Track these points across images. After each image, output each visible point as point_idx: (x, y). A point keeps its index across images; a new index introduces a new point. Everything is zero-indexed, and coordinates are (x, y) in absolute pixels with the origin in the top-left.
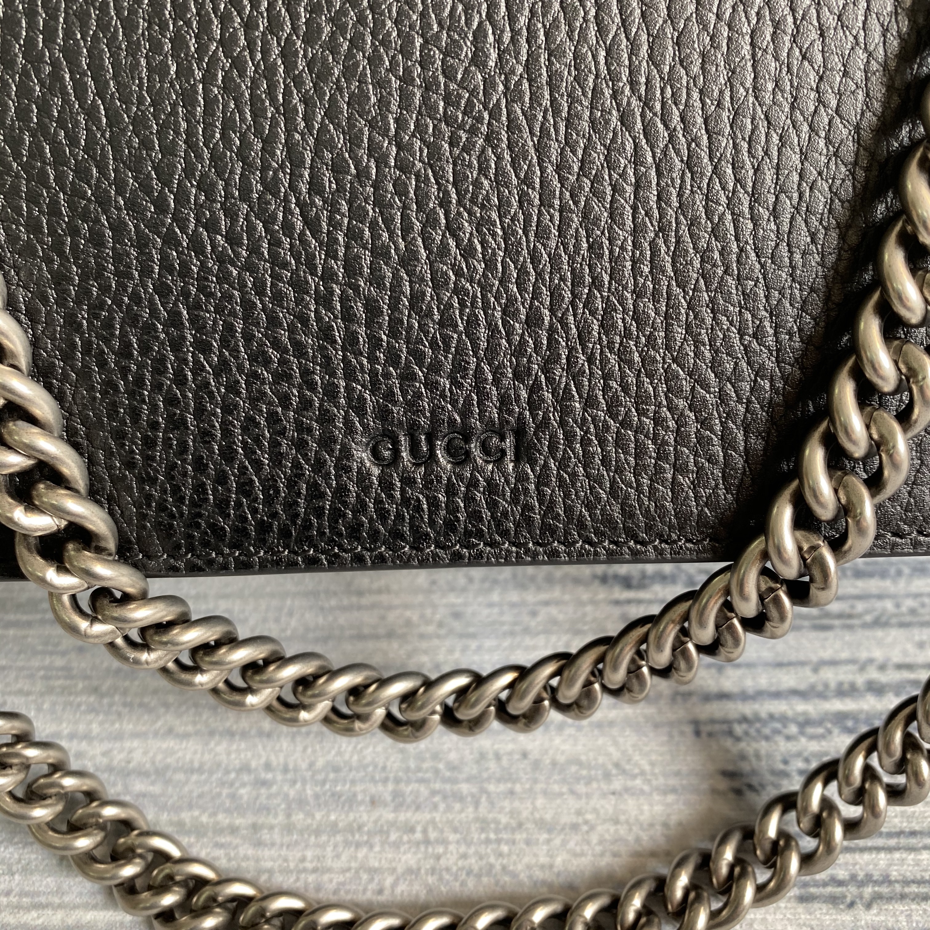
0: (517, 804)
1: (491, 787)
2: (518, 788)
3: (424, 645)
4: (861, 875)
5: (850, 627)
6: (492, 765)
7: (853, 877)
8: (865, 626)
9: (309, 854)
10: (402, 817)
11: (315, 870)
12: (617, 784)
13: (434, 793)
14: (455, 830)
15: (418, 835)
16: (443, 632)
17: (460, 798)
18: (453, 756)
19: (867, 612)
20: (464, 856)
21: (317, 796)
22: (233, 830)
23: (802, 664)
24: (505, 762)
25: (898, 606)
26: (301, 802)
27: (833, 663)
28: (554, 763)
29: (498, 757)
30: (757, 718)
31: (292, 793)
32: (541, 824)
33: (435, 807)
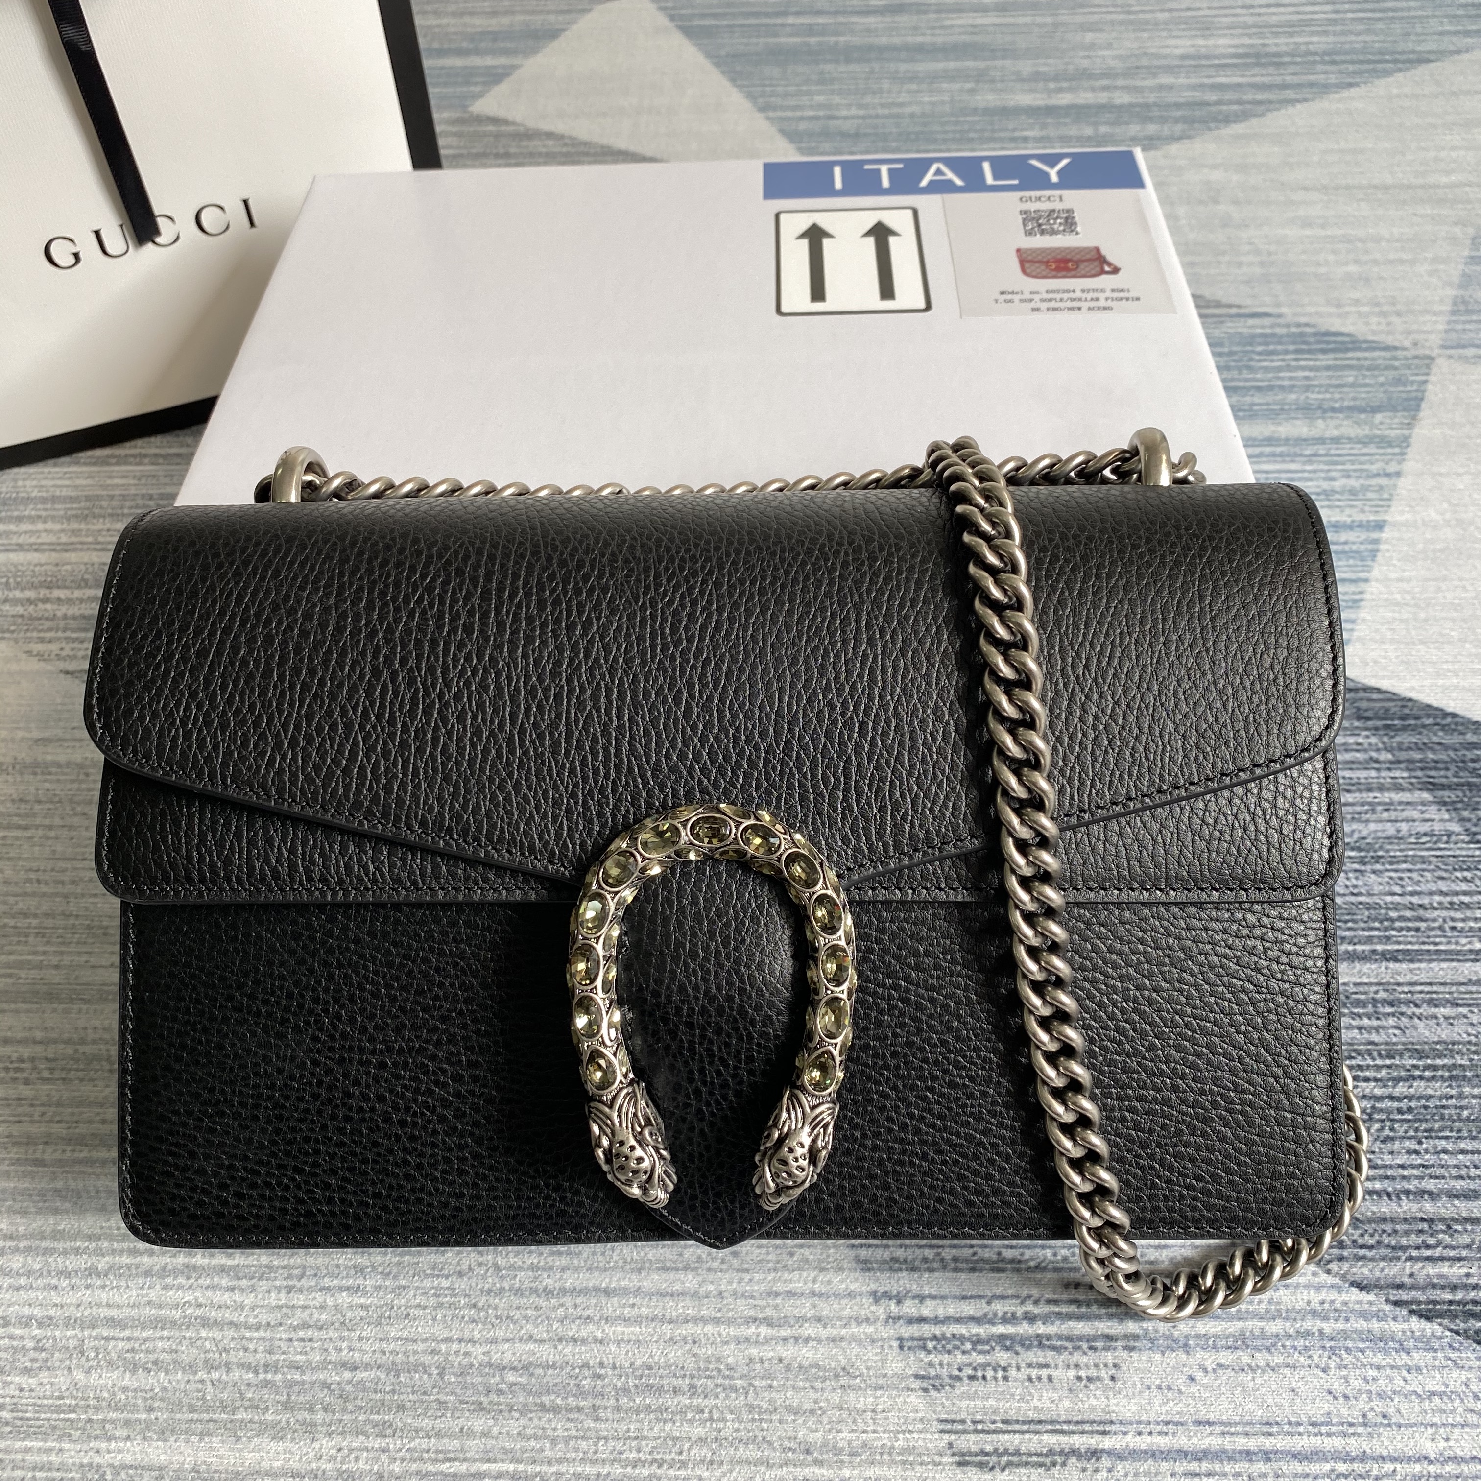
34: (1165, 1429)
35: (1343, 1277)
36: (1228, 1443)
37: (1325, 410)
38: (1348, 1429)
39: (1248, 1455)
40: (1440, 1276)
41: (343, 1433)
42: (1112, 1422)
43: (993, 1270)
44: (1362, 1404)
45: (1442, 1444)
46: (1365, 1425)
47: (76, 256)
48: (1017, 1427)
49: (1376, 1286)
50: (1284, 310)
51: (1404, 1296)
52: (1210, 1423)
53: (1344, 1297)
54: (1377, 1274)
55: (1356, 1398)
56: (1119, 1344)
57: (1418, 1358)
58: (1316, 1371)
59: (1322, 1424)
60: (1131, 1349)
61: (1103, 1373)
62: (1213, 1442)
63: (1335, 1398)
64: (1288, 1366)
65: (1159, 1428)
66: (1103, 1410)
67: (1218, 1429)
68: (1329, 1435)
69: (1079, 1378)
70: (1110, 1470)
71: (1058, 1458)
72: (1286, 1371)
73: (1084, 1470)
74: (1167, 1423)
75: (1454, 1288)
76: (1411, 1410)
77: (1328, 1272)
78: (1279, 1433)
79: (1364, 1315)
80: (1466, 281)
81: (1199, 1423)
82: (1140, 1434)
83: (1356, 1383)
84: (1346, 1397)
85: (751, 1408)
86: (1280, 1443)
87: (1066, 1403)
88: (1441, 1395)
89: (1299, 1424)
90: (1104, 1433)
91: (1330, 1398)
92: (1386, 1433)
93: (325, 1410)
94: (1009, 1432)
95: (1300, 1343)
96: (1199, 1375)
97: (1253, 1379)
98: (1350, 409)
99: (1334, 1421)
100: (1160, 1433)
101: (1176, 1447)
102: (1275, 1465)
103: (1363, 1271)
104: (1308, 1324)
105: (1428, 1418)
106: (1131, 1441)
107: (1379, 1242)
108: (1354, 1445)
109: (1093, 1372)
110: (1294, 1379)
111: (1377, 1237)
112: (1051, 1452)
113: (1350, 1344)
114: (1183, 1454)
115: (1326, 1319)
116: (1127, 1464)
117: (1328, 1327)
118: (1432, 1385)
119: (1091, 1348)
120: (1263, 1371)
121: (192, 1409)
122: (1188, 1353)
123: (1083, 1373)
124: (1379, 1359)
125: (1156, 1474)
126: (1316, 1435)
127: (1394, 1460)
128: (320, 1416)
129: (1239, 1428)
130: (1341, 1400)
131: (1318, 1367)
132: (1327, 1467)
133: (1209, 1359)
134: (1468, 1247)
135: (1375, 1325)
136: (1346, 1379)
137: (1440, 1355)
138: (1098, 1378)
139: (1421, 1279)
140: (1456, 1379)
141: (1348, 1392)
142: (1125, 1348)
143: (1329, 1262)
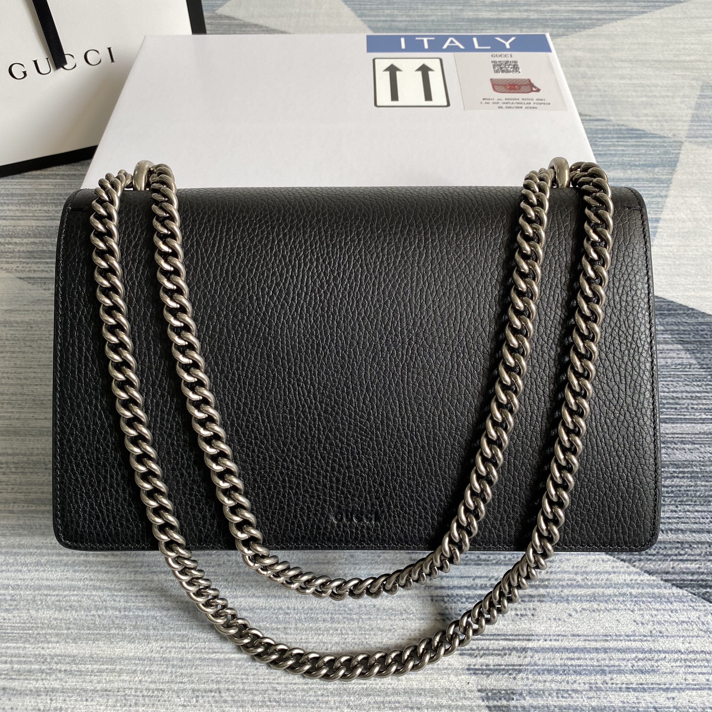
0: (371, 622)
1: (363, 617)
2: (372, 617)
3: (341, 567)
4: (480, 648)
5: (487, 565)
6: (364, 609)
7: (478, 648)
8: (492, 564)
9: (303, 637)
10: (334, 626)
11: (305, 642)
12: (404, 617)
13: (344, 618)
14: (351, 630)
15: (339, 632)
16: (347, 562)
17: (353, 620)
18: (350, 606)
19: (494, 559)
20: (354, 639)
21: (305, 618)
22: (278, 629)
23: (469, 577)
24: (368, 608)
25: (505, 557)
26: (300, 620)
27: (480, 577)
28: (384, 609)
29: (365, 606)
30: (452, 596)
31: (297, 617)
32: (379, 629)
33: (345, 622)
34: (557, 638)
35: (641, 569)
36: (587, 645)
37: (632, 166)
38: (644, 637)
39: (597, 650)
40: (686, 568)
41: (163, 640)
42: (532, 635)
43: (475, 564)
44: (650, 627)
45: (687, 645)
46: (651, 636)
47: (25, 73)
48: (488, 637)
49: (656, 573)
50: (612, 118)
51: (670, 577)
52: (578, 636)
53: (642, 578)
54: (657, 567)
55: (647, 624)
56: (536, 599)
57: (676, 605)
58: (629, 612)
59: (631, 636)
60: (542, 601)
61: (528, 613)
62: (580, 644)
63: (637, 624)
64: (615, 609)
65: (554, 638)
66: (529, 630)
67: (582, 638)
68: (634, 641)
69: (517, 615)
70: (532, 657)
71: (507, 651)
72: (615, 612)
73: (519, 657)
74: (559, 635)
75: (693, 574)
76: (673, 629)
77: (634, 566)
78: (611, 640)
79: (651, 586)
80: (698, 106)
81: (574, 635)
82: (546, 640)
83: (647, 617)
84: (642, 624)
85: (360, 628)
86: (612, 644)
87: (511, 626)
88: (687, 623)
89: (620, 636)
90: (529, 640)
91: (635, 624)
92: (661, 640)
93: (154, 629)
94: (484, 640)
95: (621, 599)
96: (573, 613)
97: (599, 615)
98: (643, 165)
99: (637, 634)
100: (555, 640)
101: (563, 646)
102: (609, 655)
103: (651, 566)
104: (624, 590)
105: (681, 633)
106: (542, 644)
107: (658, 553)
108: (646, 645)
109: (523, 612)
110: (618, 615)
111: (657, 550)
112: (504, 649)
113: (644, 600)
114: (566, 649)
115: (633, 588)
116: (540, 654)
117: (634, 592)
118: (683, 618)
119: (522, 601)
120: (604, 612)
121: (89, 628)
122: (568, 603)
123: (519, 613)
124: (657, 606)
125: (553, 659)
126: (628, 641)
127: (665, 652)
128: (152, 632)
129: (592, 638)
130: (640, 625)
131: (629, 609)
132: (634, 655)
133: (578, 606)
134: (700, 555)
135: (656, 591)
136: (642, 615)
137: (686, 604)
138: (526, 615)
139: (677, 570)
140: (694, 615)
141: (643, 621)
142: (539, 601)
143: (635, 561)
